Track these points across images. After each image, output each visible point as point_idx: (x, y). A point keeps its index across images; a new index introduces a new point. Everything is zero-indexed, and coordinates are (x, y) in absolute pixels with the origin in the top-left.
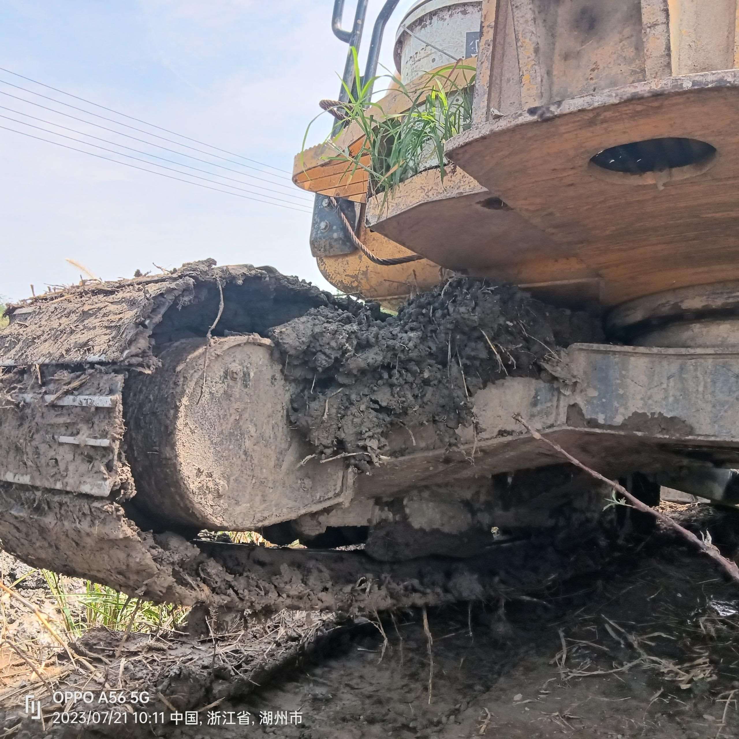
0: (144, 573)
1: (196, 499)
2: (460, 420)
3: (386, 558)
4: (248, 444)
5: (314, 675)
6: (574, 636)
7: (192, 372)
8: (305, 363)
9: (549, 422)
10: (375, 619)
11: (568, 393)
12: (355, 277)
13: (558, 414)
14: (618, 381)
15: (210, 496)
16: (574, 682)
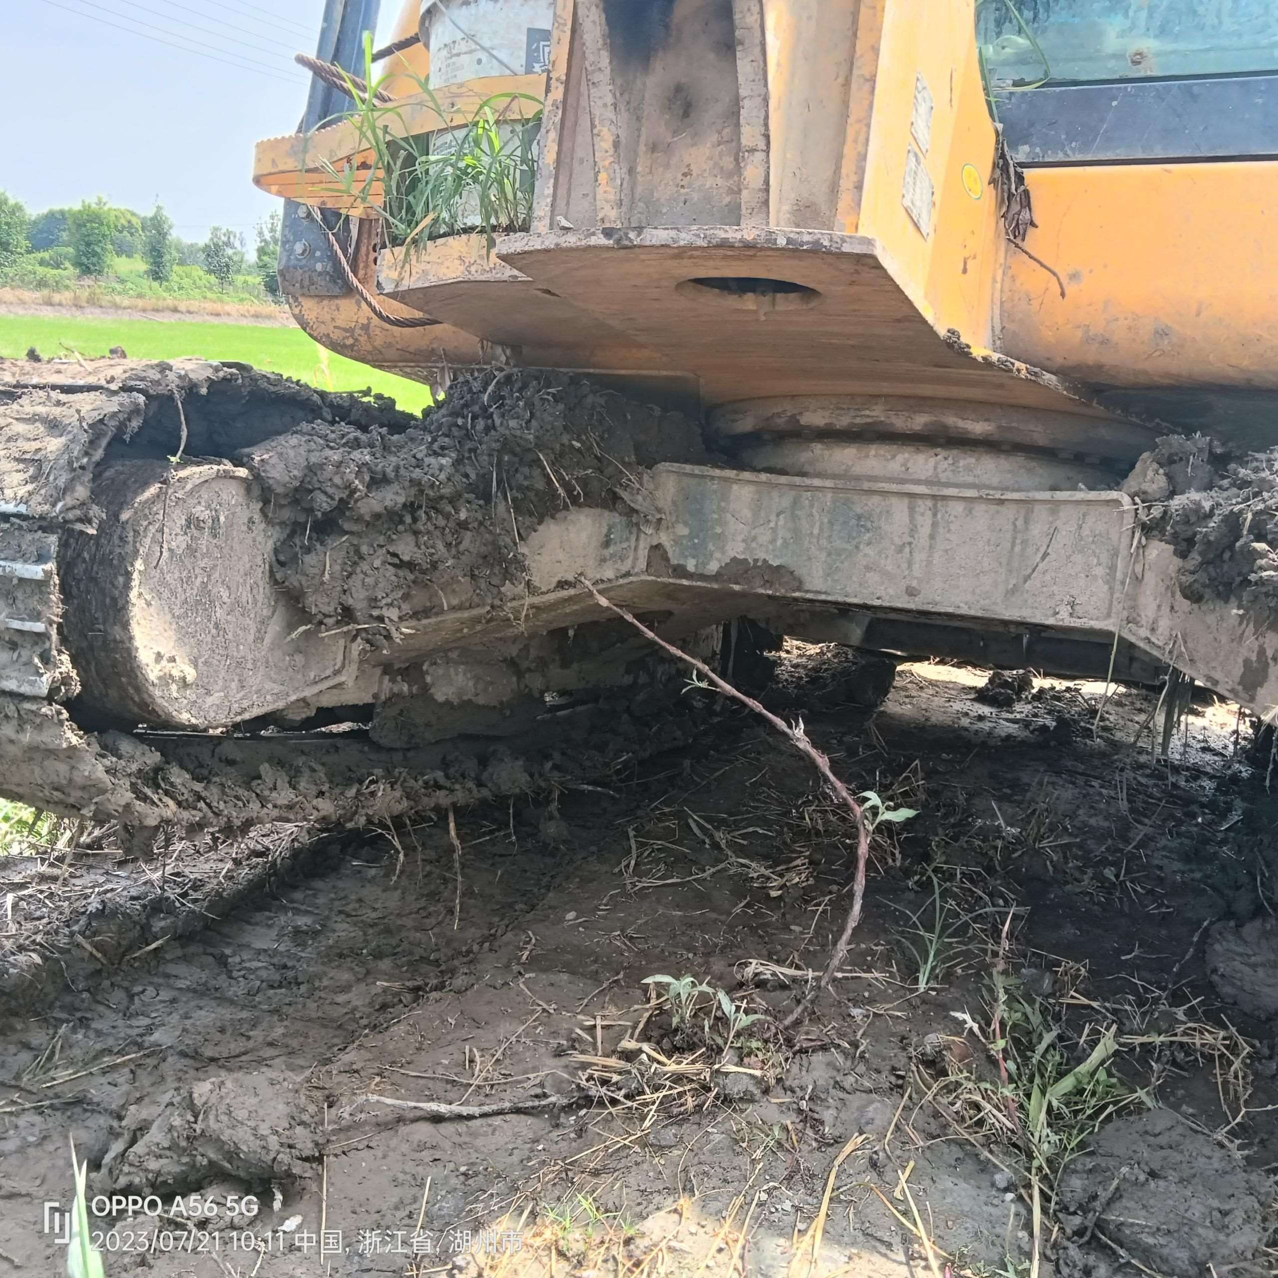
0: (93, 790)
1: (157, 693)
2: (507, 575)
3: (398, 745)
4: (219, 613)
5: (292, 901)
6: (649, 835)
7: (145, 523)
8: (296, 502)
9: (624, 568)
10: (388, 829)
11: (649, 531)
12: (351, 331)
13: (636, 559)
14: (715, 516)
15: (174, 687)
16: (642, 894)
